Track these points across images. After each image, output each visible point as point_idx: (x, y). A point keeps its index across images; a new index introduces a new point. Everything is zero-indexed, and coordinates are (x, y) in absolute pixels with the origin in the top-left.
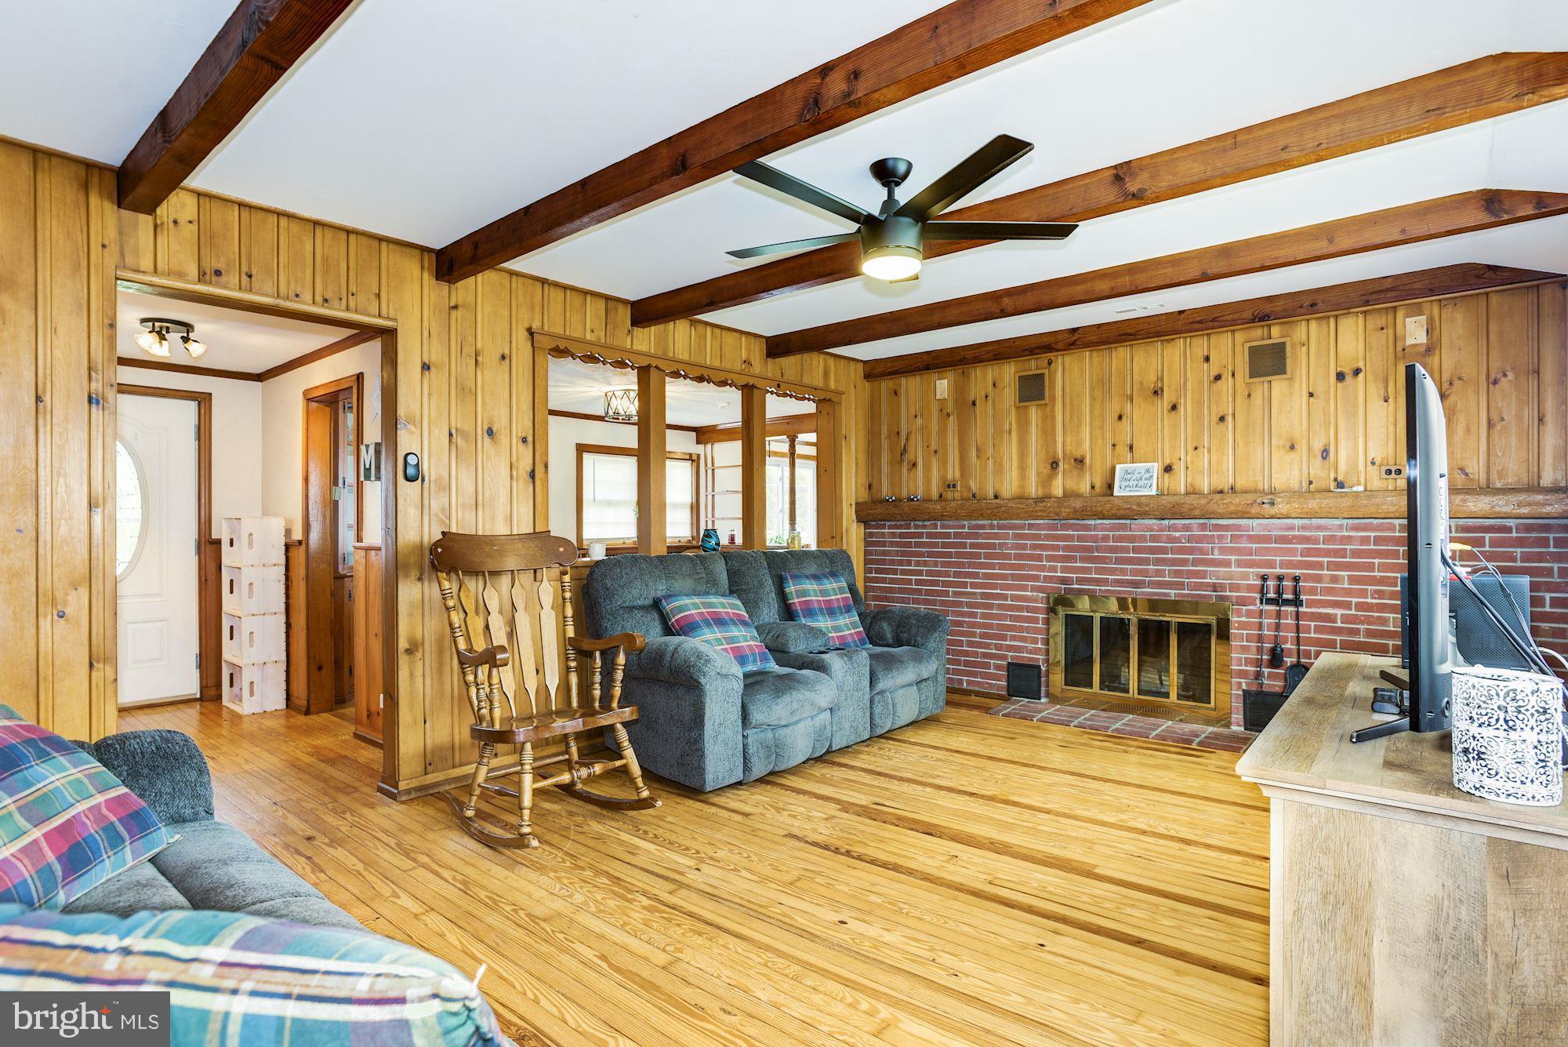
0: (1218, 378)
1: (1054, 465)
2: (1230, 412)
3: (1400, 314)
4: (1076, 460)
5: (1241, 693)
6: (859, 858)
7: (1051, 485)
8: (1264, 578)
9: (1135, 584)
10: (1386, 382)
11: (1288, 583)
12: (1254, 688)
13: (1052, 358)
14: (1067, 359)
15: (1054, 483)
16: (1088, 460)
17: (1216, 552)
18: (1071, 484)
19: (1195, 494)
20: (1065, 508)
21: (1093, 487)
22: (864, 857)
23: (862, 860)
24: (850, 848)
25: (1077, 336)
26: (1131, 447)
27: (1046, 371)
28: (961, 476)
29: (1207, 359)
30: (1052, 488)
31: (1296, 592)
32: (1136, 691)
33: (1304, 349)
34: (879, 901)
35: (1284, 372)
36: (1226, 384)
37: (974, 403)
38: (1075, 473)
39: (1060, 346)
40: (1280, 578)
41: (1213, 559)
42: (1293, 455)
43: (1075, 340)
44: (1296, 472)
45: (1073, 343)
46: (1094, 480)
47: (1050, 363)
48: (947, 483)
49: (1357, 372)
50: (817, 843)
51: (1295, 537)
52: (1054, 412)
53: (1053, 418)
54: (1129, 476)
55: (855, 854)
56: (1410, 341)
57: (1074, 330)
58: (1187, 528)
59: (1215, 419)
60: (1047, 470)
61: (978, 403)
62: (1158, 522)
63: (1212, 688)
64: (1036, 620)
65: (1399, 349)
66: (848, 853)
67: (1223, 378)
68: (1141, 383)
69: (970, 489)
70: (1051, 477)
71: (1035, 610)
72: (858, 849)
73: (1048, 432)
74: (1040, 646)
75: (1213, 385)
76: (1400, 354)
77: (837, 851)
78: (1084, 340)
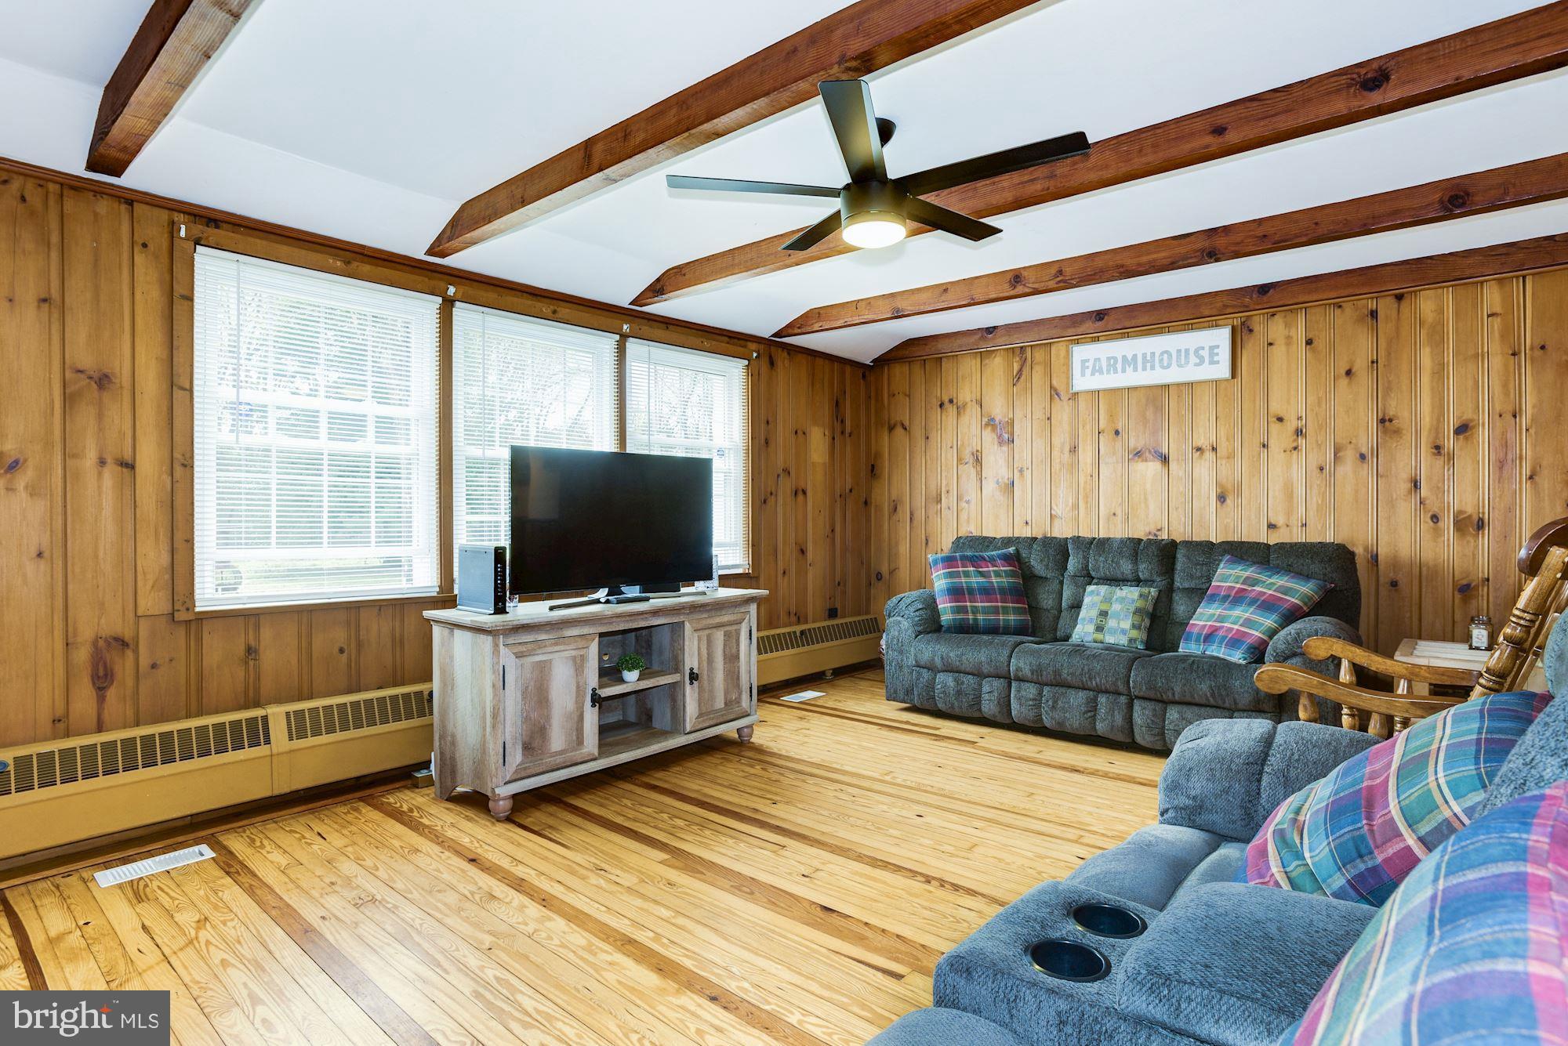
6: (914, 873)
22: (910, 874)
23: (911, 871)
24: (927, 887)
34: (891, 831)
50: (969, 894)
55: (920, 878)
66: (928, 880)
72: (917, 885)
77: (942, 883)
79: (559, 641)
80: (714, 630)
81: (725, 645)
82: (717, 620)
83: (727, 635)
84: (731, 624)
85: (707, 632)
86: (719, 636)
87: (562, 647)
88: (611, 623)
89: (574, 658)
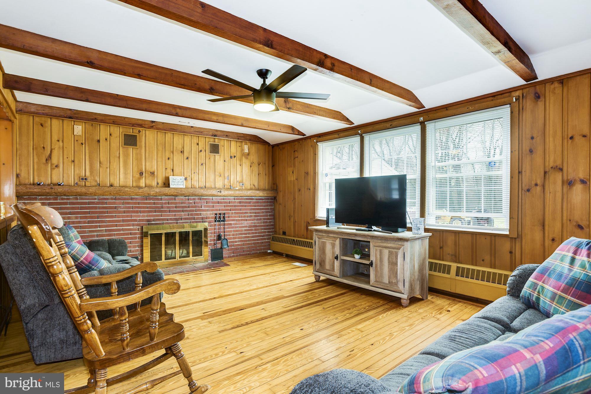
0: (201, 151)
1: (141, 174)
2: (204, 163)
3: (243, 143)
4: (151, 173)
5: (210, 250)
7: (139, 182)
8: (216, 214)
9: (177, 219)
10: (240, 160)
11: (222, 216)
12: (214, 248)
13: (141, 130)
14: (147, 132)
15: (141, 181)
16: (156, 173)
17: (203, 207)
18: (148, 182)
19: (195, 188)
20: (152, 191)
21: (158, 184)
25: (154, 124)
26: (173, 170)
27: (138, 135)
28: (91, 174)
29: (198, 144)
30: (140, 183)
31: (224, 217)
32: (178, 257)
33: (223, 147)
35: (219, 153)
36: (203, 153)
37: (99, 141)
38: (151, 178)
39: (146, 126)
40: (220, 214)
41: (202, 209)
42: (220, 178)
43: (152, 125)
44: (221, 183)
45: (152, 127)
46: (158, 181)
47: (139, 132)
48: (81, 178)
49: (235, 157)
51: (223, 202)
52: (141, 152)
53: (141, 155)
54: (175, 181)
56: (245, 151)
57: (153, 122)
58: (194, 199)
59: (200, 164)
60: (138, 176)
61: (101, 141)
62: (185, 197)
63: (203, 251)
64: (135, 238)
65: (243, 153)
67: (203, 151)
68: (176, 148)
69: (96, 181)
70: (139, 179)
71: (135, 234)
73: (138, 160)
74: (137, 248)
75: (199, 153)
76: (243, 154)
78: (157, 126)
79: (328, 237)
80: (384, 249)
81: (389, 257)
82: (385, 245)
83: (390, 253)
84: (394, 248)
85: (380, 248)
86: (386, 252)
87: (329, 239)
88: (342, 235)
89: (332, 243)
